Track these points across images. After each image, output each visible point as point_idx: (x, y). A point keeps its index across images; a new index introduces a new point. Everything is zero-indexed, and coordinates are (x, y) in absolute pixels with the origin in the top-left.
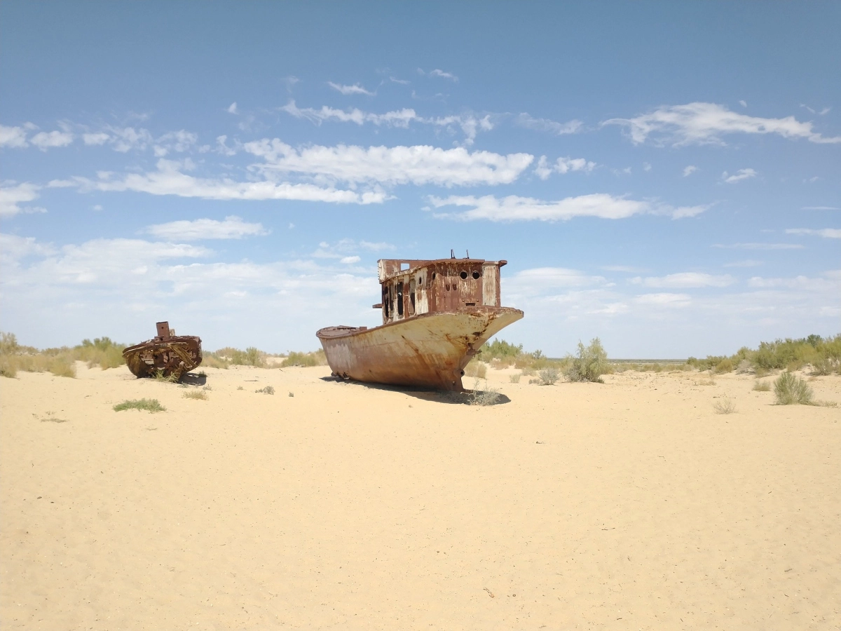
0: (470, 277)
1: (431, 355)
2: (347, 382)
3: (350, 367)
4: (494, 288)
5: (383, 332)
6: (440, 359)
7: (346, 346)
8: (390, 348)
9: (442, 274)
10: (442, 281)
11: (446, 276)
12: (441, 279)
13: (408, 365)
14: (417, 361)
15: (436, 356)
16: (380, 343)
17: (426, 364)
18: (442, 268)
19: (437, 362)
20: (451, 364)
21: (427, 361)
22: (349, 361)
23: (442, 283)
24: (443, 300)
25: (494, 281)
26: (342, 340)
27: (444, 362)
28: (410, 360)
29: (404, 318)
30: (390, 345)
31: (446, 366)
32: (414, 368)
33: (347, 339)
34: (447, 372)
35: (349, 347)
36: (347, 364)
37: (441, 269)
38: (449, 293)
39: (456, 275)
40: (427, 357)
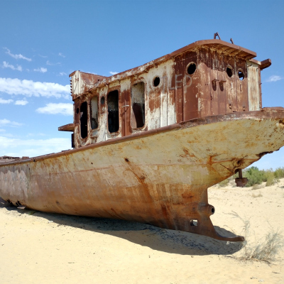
0: (235, 75)
1: (163, 185)
2: (22, 211)
3: (27, 196)
4: (257, 95)
5: (91, 153)
6: (176, 190)
7: (23, 172)
8: (97, 176)
9: (207, 64)
10: (207, 75)
11: (212, 69)
12: (206, 71)
13: (121, 197)
14: (136, 193)
15: (171, 186)
16: (80, 169)
17: (149, 196)
18: (207, 55)
19: (168, 194)
20: (191, 197)
21: (154, 192)
22: (26, 190)
23: (207, 79)
24: (209, 103)
25: (257, 85)
26: (16, 167)
27: (180, 195)
28: (125, 191)
29: (120, 136)
30: (99, 171)
31: (181, 200)
32: (129, 201)
33: (25, 165)
34: (181, 207)
35: (26, 174)
36: (23, 192)
37: (205, 57)
38: (216, 94)
39: (222, 70)
40: (155, 189)
